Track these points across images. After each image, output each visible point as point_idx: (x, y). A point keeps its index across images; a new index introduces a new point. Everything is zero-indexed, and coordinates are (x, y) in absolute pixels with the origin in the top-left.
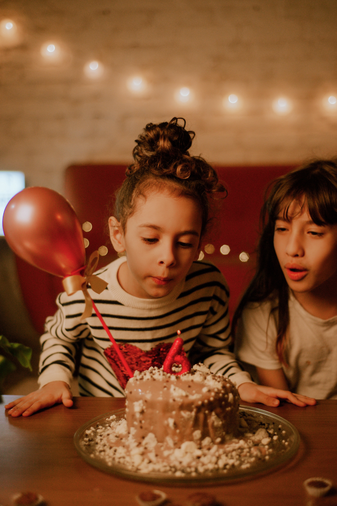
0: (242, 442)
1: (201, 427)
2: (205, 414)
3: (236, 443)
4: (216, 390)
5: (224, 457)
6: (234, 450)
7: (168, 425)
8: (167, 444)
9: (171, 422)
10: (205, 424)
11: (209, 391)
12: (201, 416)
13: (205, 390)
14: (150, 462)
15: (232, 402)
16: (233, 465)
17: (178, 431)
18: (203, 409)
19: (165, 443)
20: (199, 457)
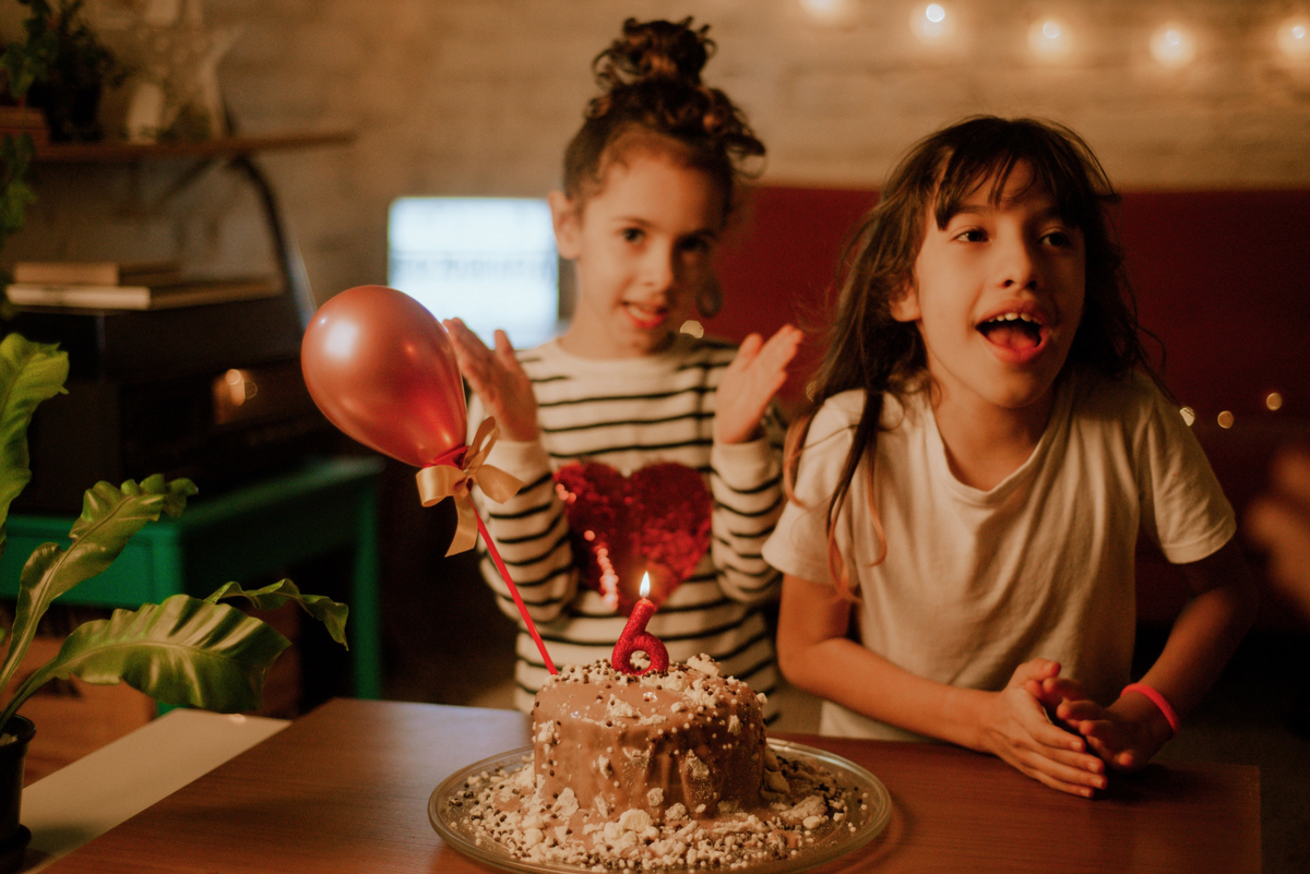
0: (751, 820)
1: (664, 783)
2: (672, 755)
3: (740, 820)
4: (700, 709)
5: (703, 845)
6: (729, 834)
7: (598, 770)
8: (597, 812)
9: (603, 762)
10: (674, 776)
11: (684, 710)
12: (665, 759)
13: (675, 707)
14: (556, 843)
15: (736, 733)
16: (717, 861)
17: (616, 784)
18: (668, 747)
19: (593, 810)
20: (649, 841)
